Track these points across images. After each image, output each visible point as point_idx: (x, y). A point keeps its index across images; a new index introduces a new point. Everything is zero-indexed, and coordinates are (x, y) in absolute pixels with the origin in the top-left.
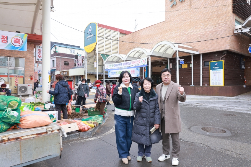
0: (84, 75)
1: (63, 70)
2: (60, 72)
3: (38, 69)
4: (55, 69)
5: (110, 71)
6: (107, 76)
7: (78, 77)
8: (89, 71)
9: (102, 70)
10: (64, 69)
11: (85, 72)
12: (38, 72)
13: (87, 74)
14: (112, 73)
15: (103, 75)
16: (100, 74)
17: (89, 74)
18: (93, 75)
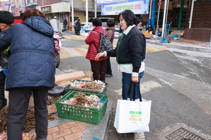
0: (70, 11)
1: (45, 5)
2: (41, 8)
3: (19, 5)
4: (36, 4)
5: (104, 6)
6: (100, 13)
7: (63, 15)
8: (76, 7)
9: (93, 5)
10: (47, 4)
11: (71, 8)
12: (19, 9)
13: (74, 11)
14: (107, 8)
15: (94, 13)
16: (91, 10)
17: (76, 11)
18: (82, 12)
